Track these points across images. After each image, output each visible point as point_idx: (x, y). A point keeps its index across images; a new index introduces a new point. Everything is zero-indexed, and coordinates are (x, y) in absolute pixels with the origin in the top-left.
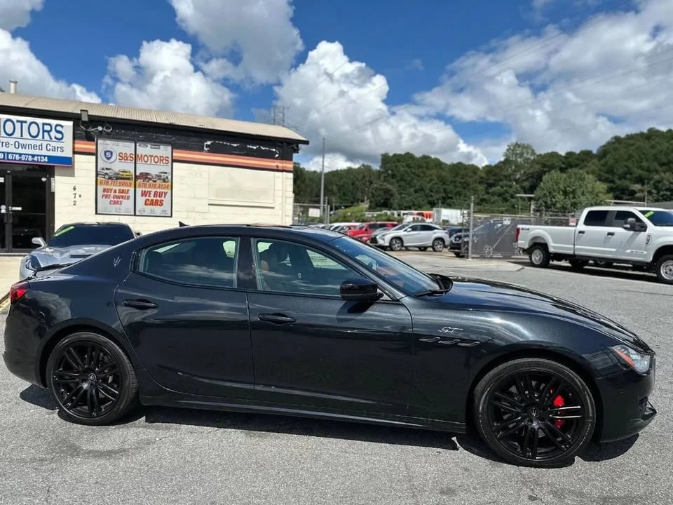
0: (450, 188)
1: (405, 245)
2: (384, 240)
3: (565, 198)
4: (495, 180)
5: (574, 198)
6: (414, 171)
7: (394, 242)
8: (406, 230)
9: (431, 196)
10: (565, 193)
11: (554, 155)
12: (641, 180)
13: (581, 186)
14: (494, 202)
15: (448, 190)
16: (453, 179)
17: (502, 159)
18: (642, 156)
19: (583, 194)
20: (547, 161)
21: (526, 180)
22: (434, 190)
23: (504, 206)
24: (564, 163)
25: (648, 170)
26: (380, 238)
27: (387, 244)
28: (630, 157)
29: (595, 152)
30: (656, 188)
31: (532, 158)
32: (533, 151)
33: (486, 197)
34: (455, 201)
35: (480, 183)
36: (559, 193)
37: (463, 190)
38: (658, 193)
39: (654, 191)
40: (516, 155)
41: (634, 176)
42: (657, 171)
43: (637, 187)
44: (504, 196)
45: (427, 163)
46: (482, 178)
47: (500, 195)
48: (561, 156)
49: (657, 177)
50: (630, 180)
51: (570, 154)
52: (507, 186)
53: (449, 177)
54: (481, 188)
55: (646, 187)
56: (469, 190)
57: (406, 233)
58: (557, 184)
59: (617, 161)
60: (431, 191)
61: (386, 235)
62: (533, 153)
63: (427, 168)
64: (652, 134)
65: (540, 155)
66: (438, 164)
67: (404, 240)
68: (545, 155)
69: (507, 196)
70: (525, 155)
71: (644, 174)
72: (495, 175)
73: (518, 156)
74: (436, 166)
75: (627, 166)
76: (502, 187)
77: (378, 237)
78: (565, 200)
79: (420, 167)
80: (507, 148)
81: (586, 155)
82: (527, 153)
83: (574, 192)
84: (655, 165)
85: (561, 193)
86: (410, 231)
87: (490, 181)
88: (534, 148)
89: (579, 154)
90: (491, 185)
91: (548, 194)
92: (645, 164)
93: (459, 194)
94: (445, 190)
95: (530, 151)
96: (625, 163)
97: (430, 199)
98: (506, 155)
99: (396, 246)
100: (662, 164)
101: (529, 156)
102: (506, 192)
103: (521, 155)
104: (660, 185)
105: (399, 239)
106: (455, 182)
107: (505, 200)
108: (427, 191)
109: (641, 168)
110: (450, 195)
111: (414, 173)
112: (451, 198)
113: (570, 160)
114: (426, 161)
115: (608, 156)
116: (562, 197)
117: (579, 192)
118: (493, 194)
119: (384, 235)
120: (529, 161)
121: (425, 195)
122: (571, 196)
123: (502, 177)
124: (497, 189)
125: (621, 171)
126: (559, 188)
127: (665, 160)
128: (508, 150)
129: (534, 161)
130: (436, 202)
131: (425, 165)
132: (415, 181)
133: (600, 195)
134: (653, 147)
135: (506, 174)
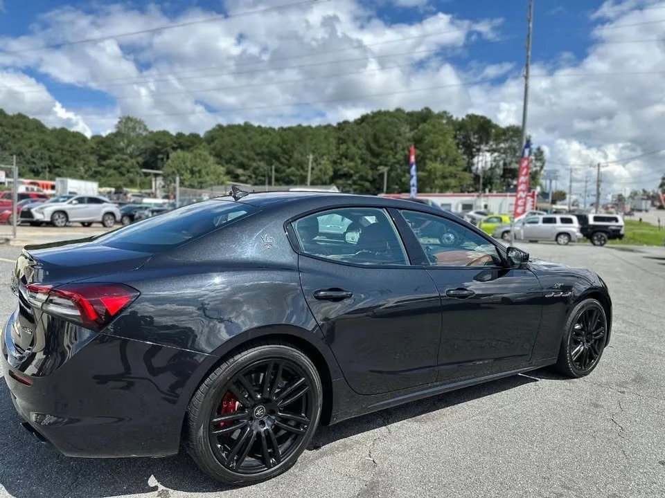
0: (57, 155)
1: (70, 219)
2: (43, 214)
3: (192, 177)
4: (108, 153)
5: (200, 177)
6: (7, 130)
7: (57, 217)
8: (71, 203)
9: (34, 163)
10: (192, 172)
11: (165, 133)
12: (242, 166)
13: (206, 167)
14: (110, 176)
15: (53, 158)
16: (60, 146)
17: (114, 130)
18: (243, 145)
19: (207, 174)
20: (159, 139)
21: (139, 155)
22: (37, 157)
23: (121, 180)
24: (175, 143)
25: (248, 157)
26: (36, 211)
27: (48, 219)
28: (234, 145)
29: (202, 135)
30: (255, 173)
31: (144, 133)
32: (145, 127)
33: (100, 169)
34: (65, 171)
35: (92, 153)
36: (186, 171)
37: (72, 159)
38: (256, 178)
39: (253, 176)
40: (129, 128)
41: (237, 161)
42: (254, 160)
43: (240, 171)
44: (120, 170)
45: (25, 124)
46: (92, 148)
47: (115, 168)
48: (171, 135)
49: (255, 165)
50: (235, 165)
51: (180, 135)
52: (122, 159)
53: (56, 143)
54: (93, 158)
55: (248, 173)
56: (80, 160)
57: (71, 206)
58: (184, 163)
59: (223, 147)
60: (33, 157)
61: (45, 207)
62: (145, 129)
63: (25, 129)
64: (247, 128)
65: (152, 132)
66: (39, 127)
67: (69, 216)
68: (157, 132)
69: (123, 170)
70: (137, 130)
71: (245, 161)
72: (107, 147)
73: (131, 130)
74: (37, 128)
75: (231, 152)
76: (118, 160)
77: (33, 211)
78: (193, 179)
79: (15, 127)
80: (119, 120)
81: (194, 138)
82: (140, 128)
83: (199, 171)
84: (252, 154)
85: (188, 171)
86: (75, 204)
87: (103, 153)
88: (146, 124)
89: (189, 136)
90: (104, 158)
91: (176, 172)
92: (245, 152)
93: (67, 163)
94: (50, 158)
95: (142, 126)
96: (231, 150)
97: (33, 166)
98: (117, 127)
99: (60, 220)
100: (258, 154)
101: (141, 132)
102: (122, 166)
103: (134, 129)
104: (257, 172)
105: (64, 213)
106: (62, 150)
107: (122, 174)
108: (28, 157)
109: (243, 155)
110: (57, 164)
111: (7, 133)
112: (58, 167)
113: (180, 140)
114: (24, 120)
115: (216, 142)
116: (189, 176)
117: (203, 172)
118: (108, 167)
119: (42, 208)
120: (141, 137)
121: (25, 160)
122: (197, 175)
123: (115, 150)
124: (112, 161)
125: (228, 156)
126: (186, 167)
127: (259, 151)
128: (120, 122)
129: (145, 137)
130: (40, 170)
131: (21, 125)
132: (9, 143)
133: (221, 176)
134: (250, 139)
135: (119, 147)
